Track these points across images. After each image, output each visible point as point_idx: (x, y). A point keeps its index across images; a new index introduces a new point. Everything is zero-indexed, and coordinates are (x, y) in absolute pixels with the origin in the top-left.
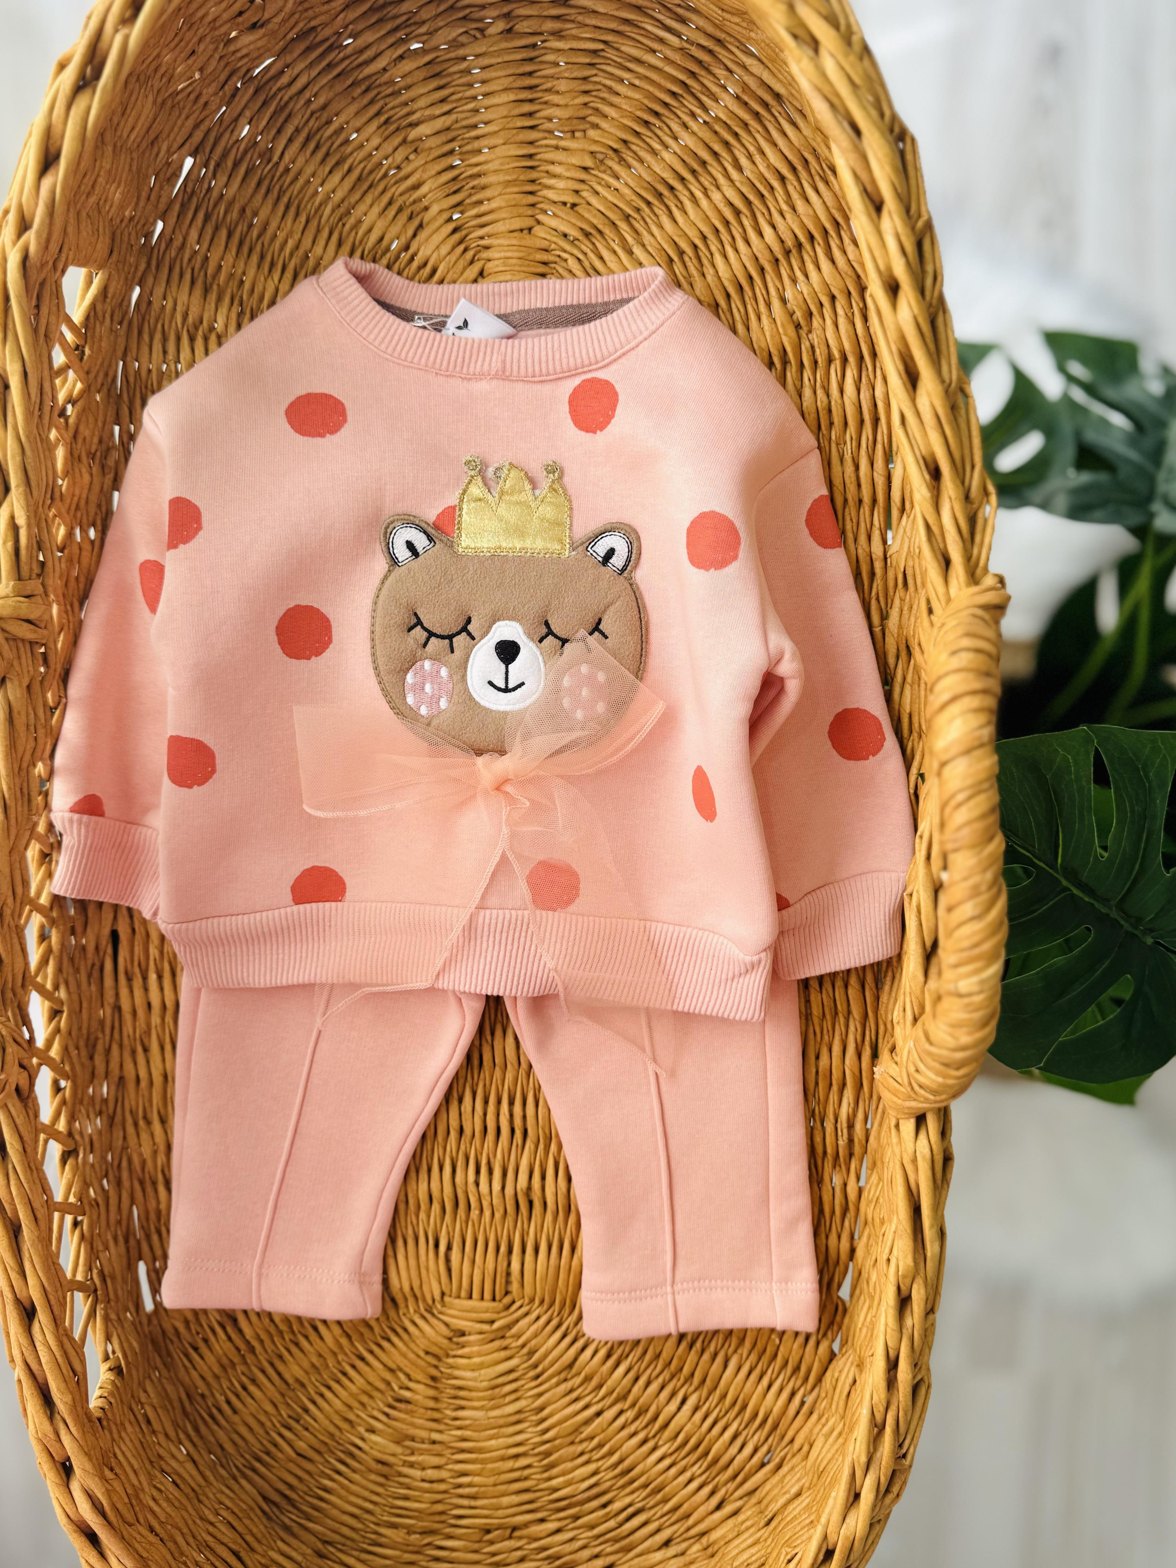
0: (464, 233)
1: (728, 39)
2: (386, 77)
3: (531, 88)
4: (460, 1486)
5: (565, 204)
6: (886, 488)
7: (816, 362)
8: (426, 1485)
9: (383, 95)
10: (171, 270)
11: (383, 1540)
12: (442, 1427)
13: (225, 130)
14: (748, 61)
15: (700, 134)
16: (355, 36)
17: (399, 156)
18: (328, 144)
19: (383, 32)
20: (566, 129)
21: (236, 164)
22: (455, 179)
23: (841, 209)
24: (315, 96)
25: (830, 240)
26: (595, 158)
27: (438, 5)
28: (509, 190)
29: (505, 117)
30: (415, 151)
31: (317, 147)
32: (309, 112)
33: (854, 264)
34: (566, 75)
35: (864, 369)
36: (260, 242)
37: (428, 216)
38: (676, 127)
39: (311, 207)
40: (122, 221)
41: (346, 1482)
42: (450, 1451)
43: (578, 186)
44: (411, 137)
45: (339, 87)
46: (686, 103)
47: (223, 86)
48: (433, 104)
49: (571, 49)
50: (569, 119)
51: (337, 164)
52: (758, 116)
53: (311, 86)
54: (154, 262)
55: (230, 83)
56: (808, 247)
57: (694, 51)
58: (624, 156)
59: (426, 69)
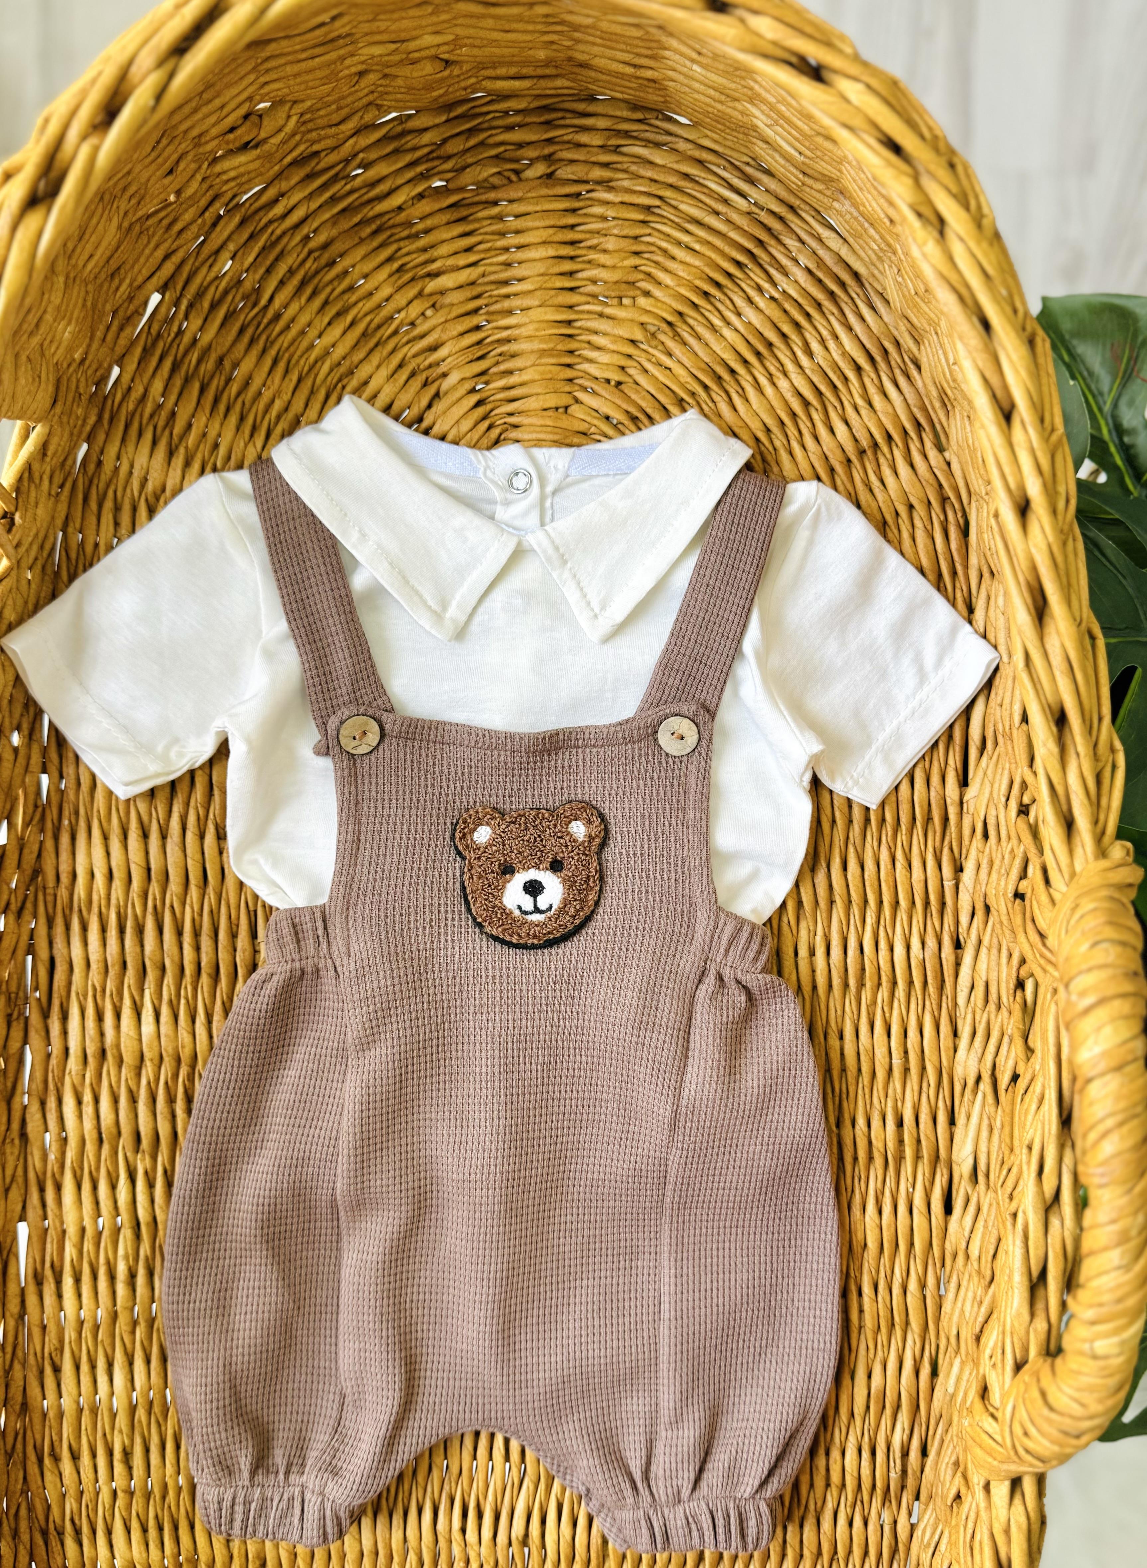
0: (489, 406)
1: (802, 206)
2: (402, 217)
3: (572, 243)
5: (608, 381)
9: (398, 236)
10: (127, 427)
13: (204, 265)
14: (824, 232)
15: (767, 312)
16: (366, 166)
17: (413, 311)
18: (329, 289)
19: (400, 165)
20: (613, 294)
21: (214, 307)
22: (479, 343)
23: (924, 409)
24: (314, 232)
25: (910, 441)
26: (646, 330)
27: (467, 139)
28: (544, 360)
29: (542, 275)
30: (433, 306)
31: (314, 294)
32: (306, 250)
33: (936, 470)
34: (616, 231)
36: (240, 401)
37: (446, 384)
38: (740, 302)
39: (304, 365)
40: (69, 365)
43: (623, 362)
44: (428, 290)
45: (344, 225)
46: (751, 275)
47: (203, 213)
48: (456, 253)
49: (622, 203)
50: (616, 282)
51: (339, 314)
52: (832, 294)
53: (309, 220)
54: (107, 416)
55: (211, 210)
56: (885, 449)
57: (763, 216)
58: (679, 330)
59: (449, 212)
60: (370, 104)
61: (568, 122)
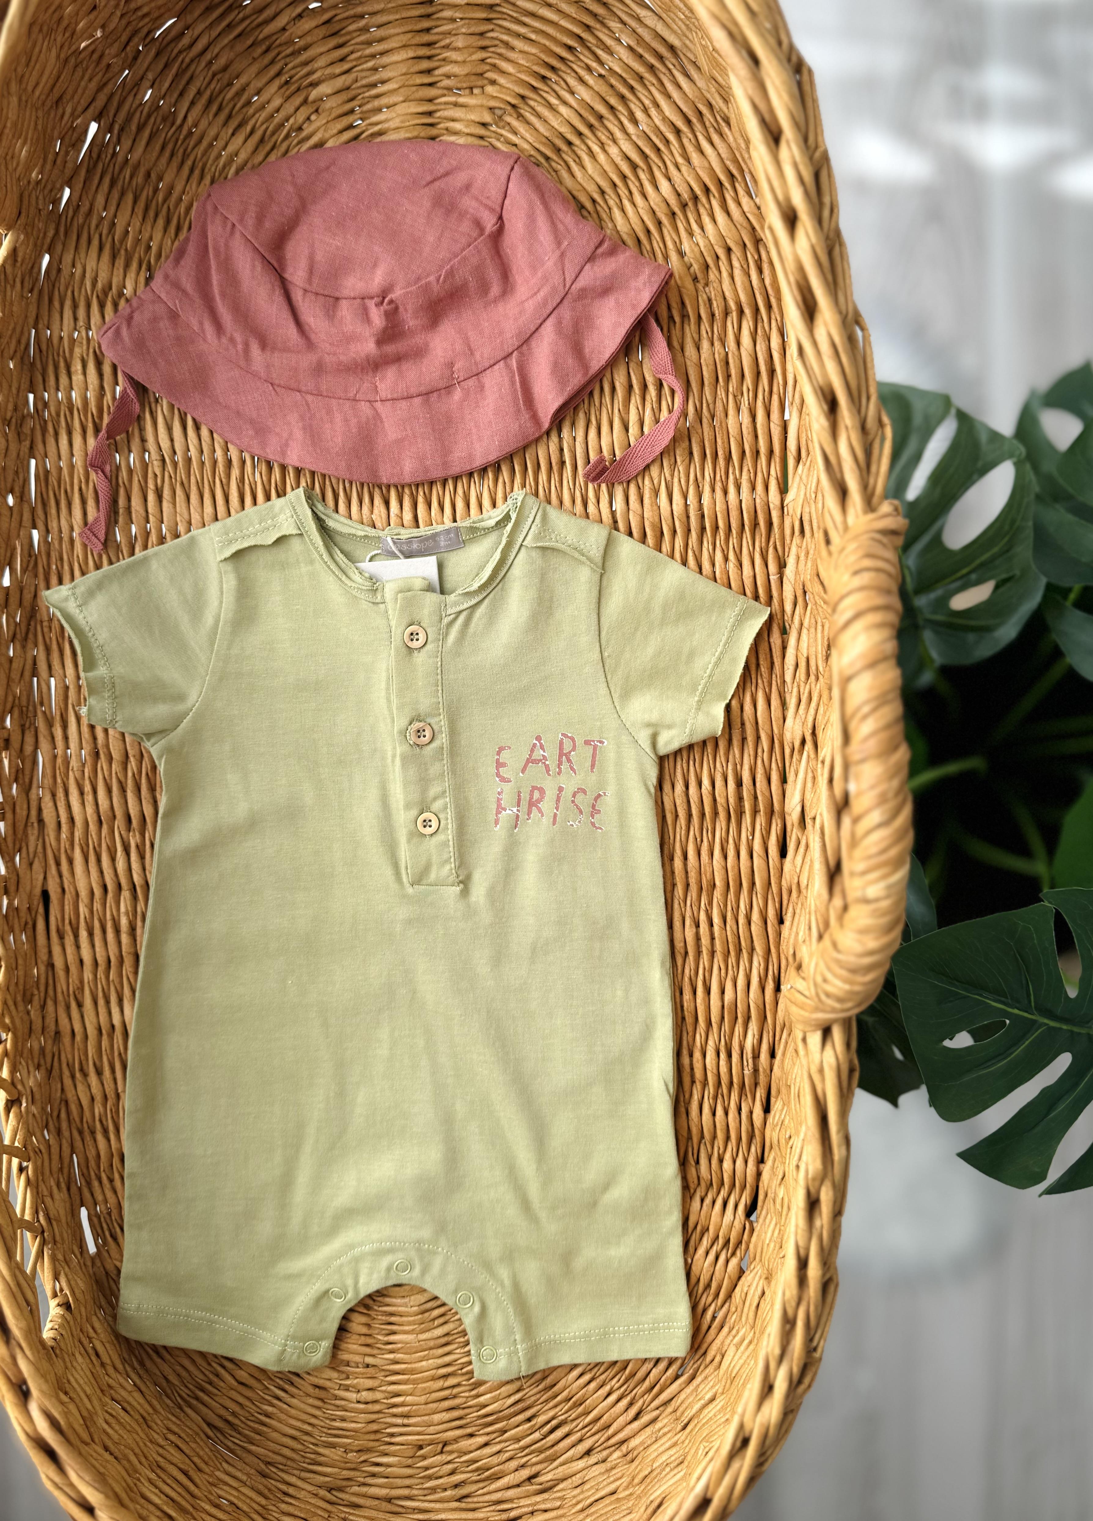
2: (286, 36)
3: (429, 45)
4: (395, 1406)
6: (782, 437)
7: (713, 315)
8: (362, 1406)
9: (283, 54)
10: (79, 235)
11: (322, 1459)
12: (375, 1352)
13: (130, 92)
14: (643, 14)
15: (596, 88)
17: (301, 116)
18: (231, 105)
20: (465, 85)
21: (141, 128)
22: (356, 138)
23: (736, 161)
24: (217, 56)
25: (725, 192)
26: (494, 113)
29: (405, 74)
30: (317, 111)
31: (220, 109)
32: (210, 74)
33: (748, 215)
34: (464, 30)
35: (759, 321)
36: (166, 206)
38: (573, 83)
39: (215, 170)
40: (29, 183)
41: (285, 1406)
42: (383, 1373)
44: (311, 97)
45: (240, 47)
46: (582, 57)
47: (125, 47)
48: (332, 63)
49: (467, 4)
50: (467, 75)
51: (240, 125)
52: (651, 67)
53: (212, 47)
54: (62, 229)
55: (131, 44)
58: (522, 111)
59: (324, 28)
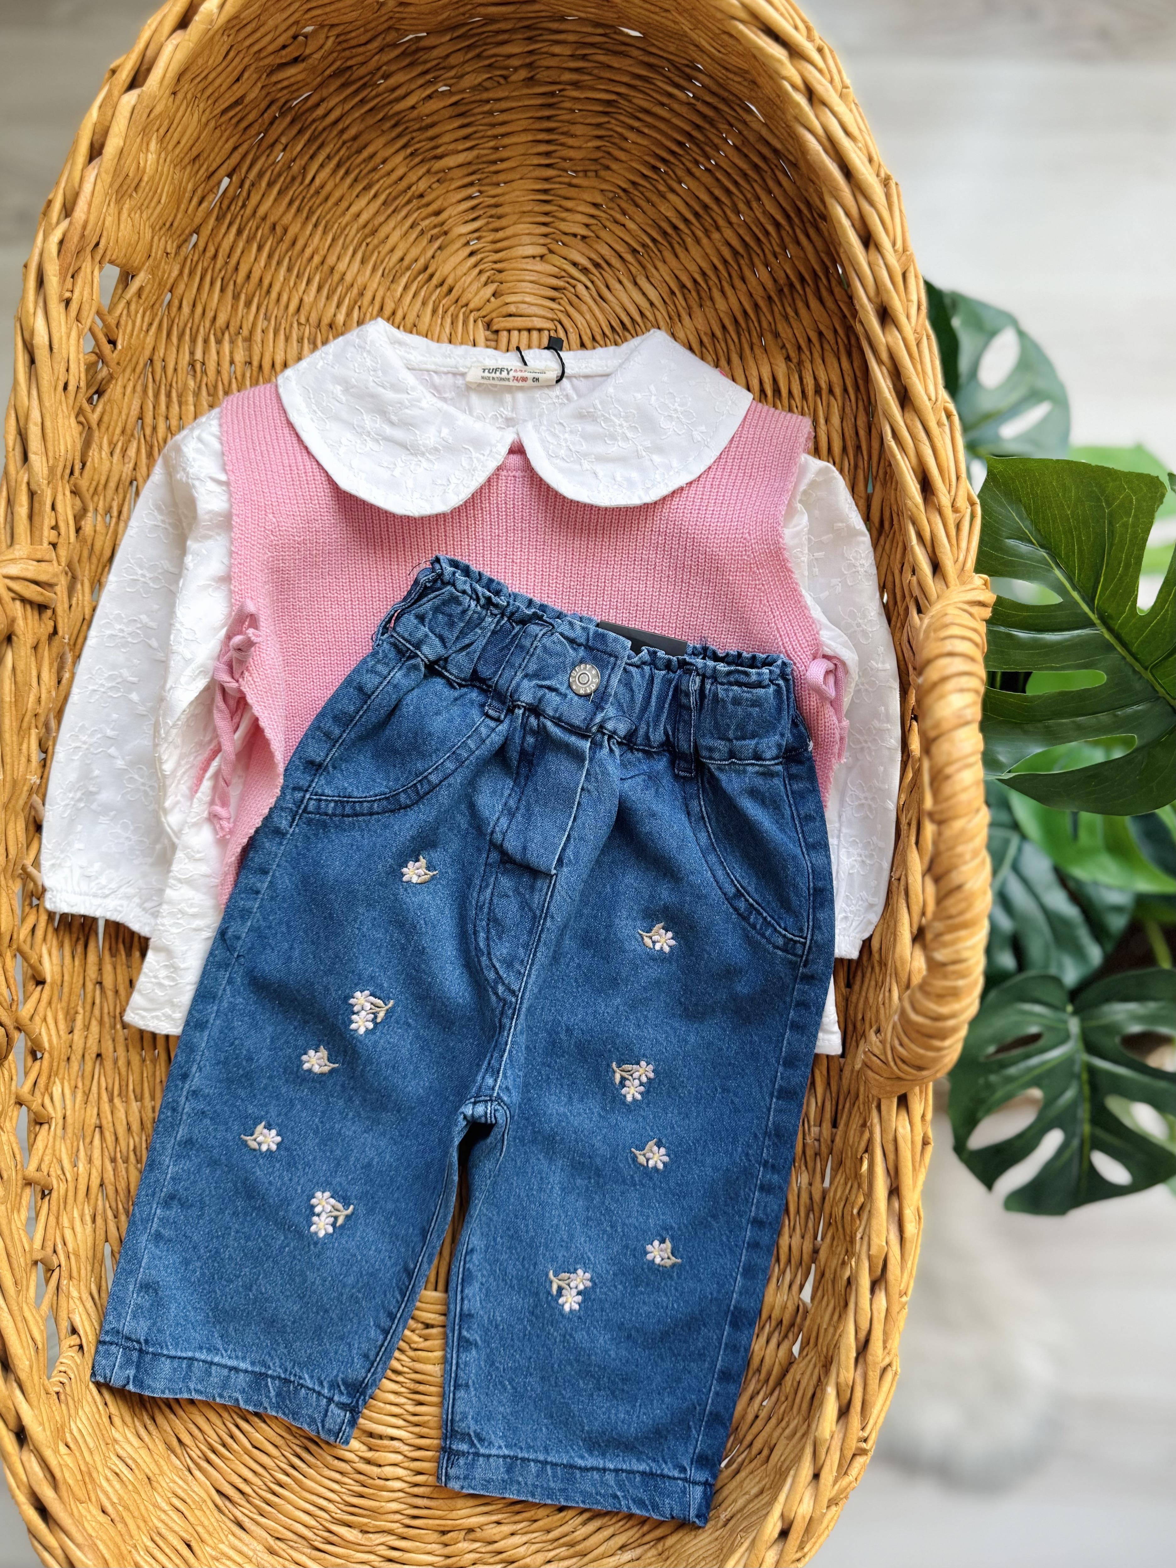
0: (479, 257)
1: (731, 97)
2: (415, 113)
3: (549, 130)
4: (415, 1484)
5: (575, 235)
7: (804, 392)
8: (381, 1483)
9: (410, 129)
10: (202, 279)
11: (335, 1538)
12: (400, 1423)
13: (262, 154)
14: (748, 118)
15: (702, 180)
16: (388, 76)
17: (423, 185)
18: (357, 171)
19: (414, 74)
20: (579, 168)
21: (270, 184)
22: (473, 208)
24: (348, 127)
25: (819, 281)
26: (606, 196)
27: (466, 53)
28: (523, 220)
29: (523, 155)
30: (439, 180)
31: (347, 173)
32: (340, 141)
33: (840, 304)
34: (582, 121)
35: (847, 399)
37: (447, 240)
38: (680, 173)
40: (161, 228)
41: (302, 1478)
42: (407, 1447)
43: (589, 221)
44: (433, 170)
45: (370, 121)
46: (690, 152)
47: (263, 114)
48: (456, 140)
49: (587, 98)
50: (583, 159)
51: (364, 189)
52: (756, 167)
53: (344, 119)
54: (186, 271)
55: (269, 112)
56: (798, 287)
57: (700, 106)
58: (633, 196)
59: (450, 109)
60: (389, 28)
61: (545, 37)
